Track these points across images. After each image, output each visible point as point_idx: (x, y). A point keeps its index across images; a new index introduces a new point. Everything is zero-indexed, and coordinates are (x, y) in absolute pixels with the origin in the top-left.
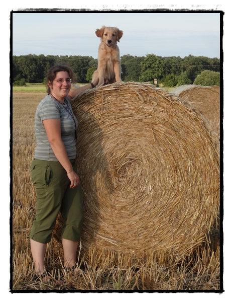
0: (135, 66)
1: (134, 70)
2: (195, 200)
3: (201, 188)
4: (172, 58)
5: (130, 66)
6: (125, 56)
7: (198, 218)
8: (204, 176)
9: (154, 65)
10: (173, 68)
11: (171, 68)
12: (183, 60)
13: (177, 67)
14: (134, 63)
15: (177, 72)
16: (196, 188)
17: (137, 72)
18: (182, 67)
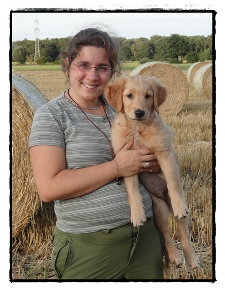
0: (163, 45)
1: (162, 48)
2: (19, 181)
3: (24, 169)
4: (196, 37)
5: (159, 45)
6: (154, 36)
7: (23, 199)
8: (27, 157)
9: (177, 43)
10: (197, 46)
11: (195, 46)
12: (206, 38)
13: (200, 45)
14: (162, 43)
15: (201, 50)
16: (20, 169)
17: (165, 50)
18: (205, 45)
